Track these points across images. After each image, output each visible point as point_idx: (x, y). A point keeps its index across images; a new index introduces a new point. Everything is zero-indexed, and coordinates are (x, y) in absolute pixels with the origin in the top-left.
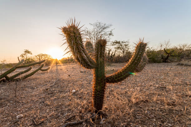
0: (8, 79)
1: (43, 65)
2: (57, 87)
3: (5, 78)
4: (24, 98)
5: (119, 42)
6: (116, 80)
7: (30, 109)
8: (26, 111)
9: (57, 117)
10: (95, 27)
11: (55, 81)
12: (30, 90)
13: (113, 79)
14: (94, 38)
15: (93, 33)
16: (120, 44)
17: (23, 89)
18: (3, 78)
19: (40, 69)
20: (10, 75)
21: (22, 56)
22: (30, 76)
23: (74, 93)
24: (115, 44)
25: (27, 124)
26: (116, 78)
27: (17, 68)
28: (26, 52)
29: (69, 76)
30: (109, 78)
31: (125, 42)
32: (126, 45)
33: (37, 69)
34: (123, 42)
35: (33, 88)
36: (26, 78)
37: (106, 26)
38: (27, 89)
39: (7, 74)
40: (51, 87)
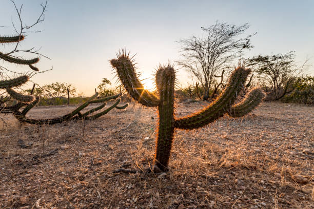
0: (80, 116)
1: (119, 100)
2: (130, 131)
3: (77, 115)
4: (91, 138)
5: (266, 58)
6: (189, 124)
7: (93, 150)
8: (88, 152)
9: (115, 162)
10: (211, 34)
11: (130, 123)
12: (99, 131)
13: (185, 123)
14: (208, 54)
15: (207, 46)
16: (267, 62)
17: (92, 129)
18: (75, 115)
19: (115, 106)
20: (82, 112)
21: (100, 87)
22: (103, 114)
23: (146, 141)
24: (255, 62)
25: (86, 163)
26: (189, 122)
27: (90, 103)
28: (104, 81)
29: (153, 118)
30: (179, 121)
31: (280, 58)
32: (282, 64)
33: (112, 105)
34: (275, 58)
35: (103, 130)
36: (99, 116)
37: (234, 30)
38: (96, 129)
39: (80, 110)
40: (123, 130)
